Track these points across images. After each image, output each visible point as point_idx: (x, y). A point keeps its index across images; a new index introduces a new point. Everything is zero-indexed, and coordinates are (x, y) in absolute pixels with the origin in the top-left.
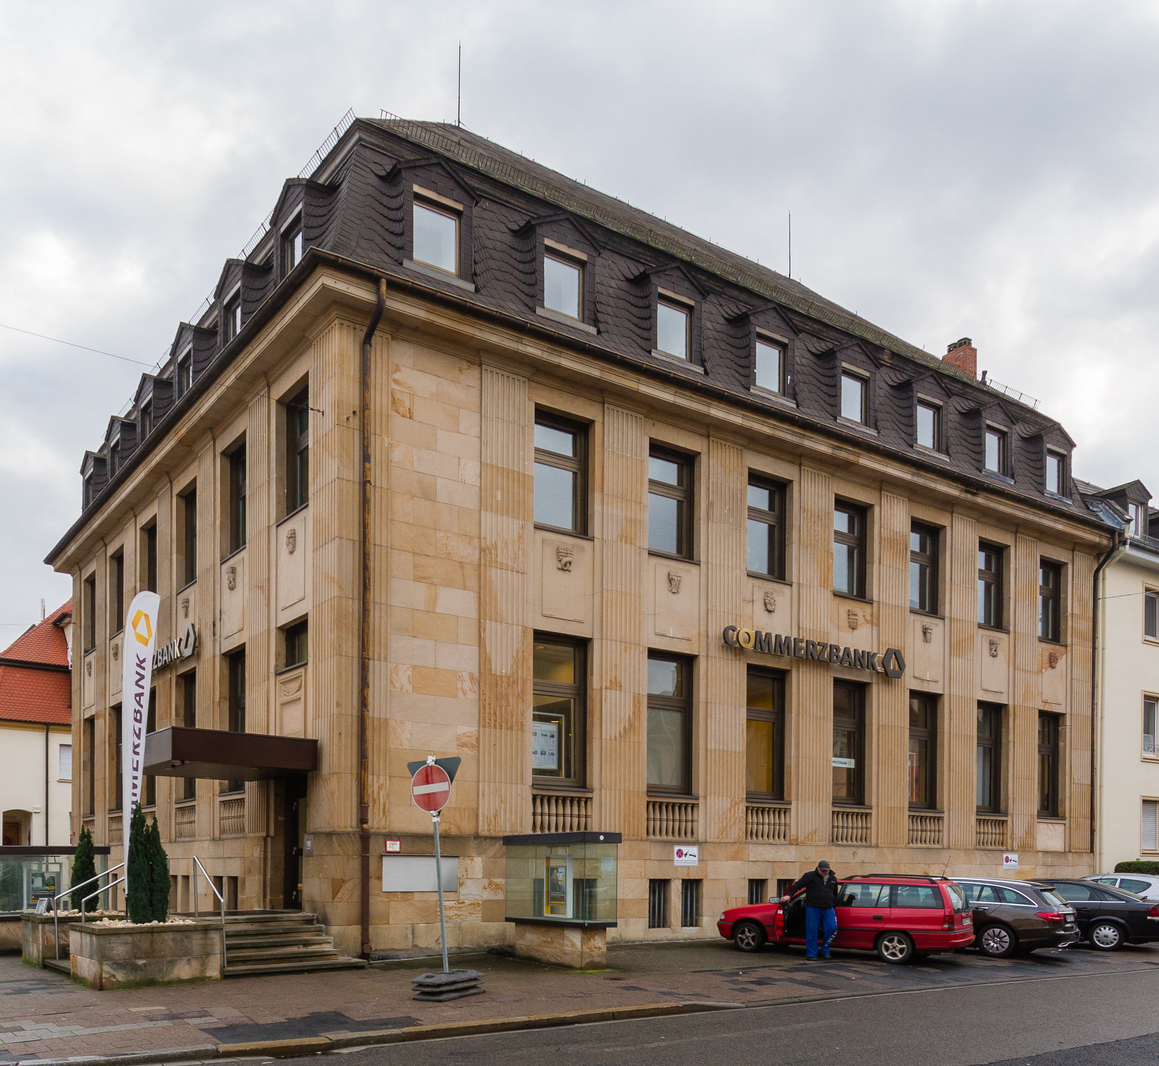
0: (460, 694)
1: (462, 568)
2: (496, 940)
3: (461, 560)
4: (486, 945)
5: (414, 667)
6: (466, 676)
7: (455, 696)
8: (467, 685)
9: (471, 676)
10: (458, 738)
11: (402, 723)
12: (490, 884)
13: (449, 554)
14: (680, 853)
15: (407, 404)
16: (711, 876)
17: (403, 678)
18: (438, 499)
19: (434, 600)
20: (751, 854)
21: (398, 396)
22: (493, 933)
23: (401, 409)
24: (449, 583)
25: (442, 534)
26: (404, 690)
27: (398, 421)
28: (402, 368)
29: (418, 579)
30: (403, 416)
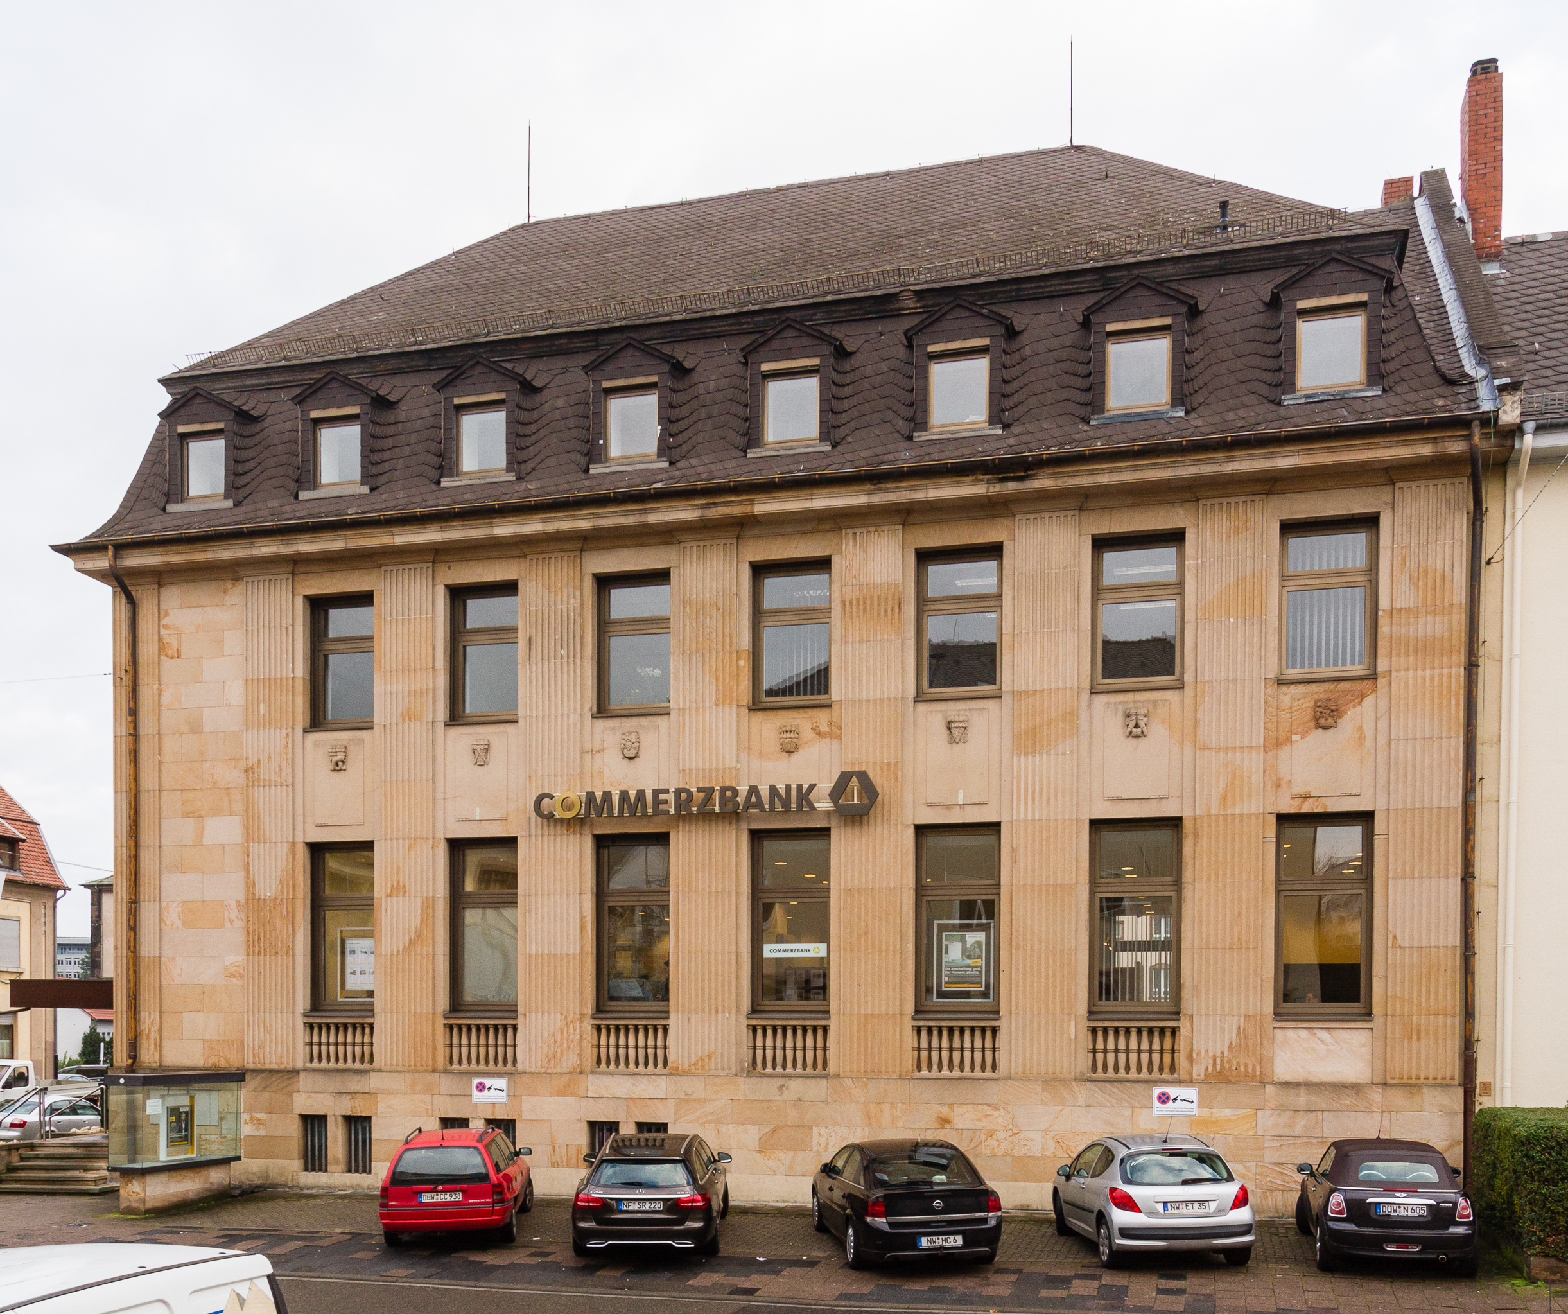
0: (227, 924)
1: (228, 794)
2: (259, 1178)
3: (227, 786)
4: (248, 1183)
5: (183, 902)
6: (233, 905)
7: (222, 926)
8: (234, 913)
9: (238, 902)
10: (226, 969)
11: (173, 959)
12: (251, 1119)
13: (215, 783)
14: (481, 1087)
15: (175, 645)
16: (526, 1115)
17: (173, 915)
18: (204, 731)
19: (200, 833)
20: (590, 1088)
21: (166, 640)
22: (255, 1170)
23: (170, 651)
24: (216, 812)
25: (208, 764)
26: (175, 927)
27: (167, 664)
28: (170, 612)
29: (187, 815)
30: (172, 658)
